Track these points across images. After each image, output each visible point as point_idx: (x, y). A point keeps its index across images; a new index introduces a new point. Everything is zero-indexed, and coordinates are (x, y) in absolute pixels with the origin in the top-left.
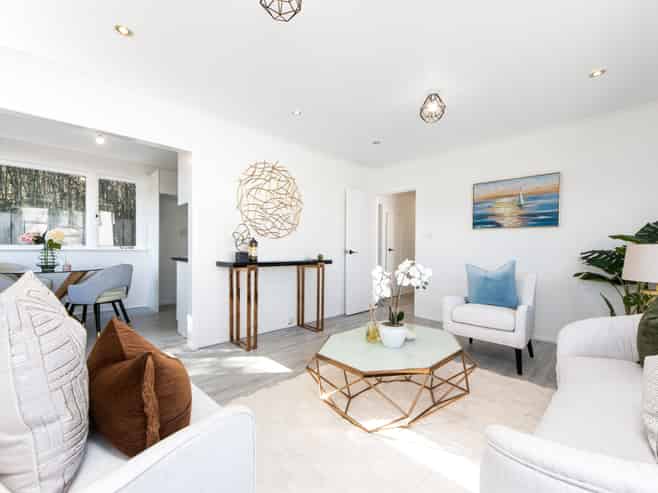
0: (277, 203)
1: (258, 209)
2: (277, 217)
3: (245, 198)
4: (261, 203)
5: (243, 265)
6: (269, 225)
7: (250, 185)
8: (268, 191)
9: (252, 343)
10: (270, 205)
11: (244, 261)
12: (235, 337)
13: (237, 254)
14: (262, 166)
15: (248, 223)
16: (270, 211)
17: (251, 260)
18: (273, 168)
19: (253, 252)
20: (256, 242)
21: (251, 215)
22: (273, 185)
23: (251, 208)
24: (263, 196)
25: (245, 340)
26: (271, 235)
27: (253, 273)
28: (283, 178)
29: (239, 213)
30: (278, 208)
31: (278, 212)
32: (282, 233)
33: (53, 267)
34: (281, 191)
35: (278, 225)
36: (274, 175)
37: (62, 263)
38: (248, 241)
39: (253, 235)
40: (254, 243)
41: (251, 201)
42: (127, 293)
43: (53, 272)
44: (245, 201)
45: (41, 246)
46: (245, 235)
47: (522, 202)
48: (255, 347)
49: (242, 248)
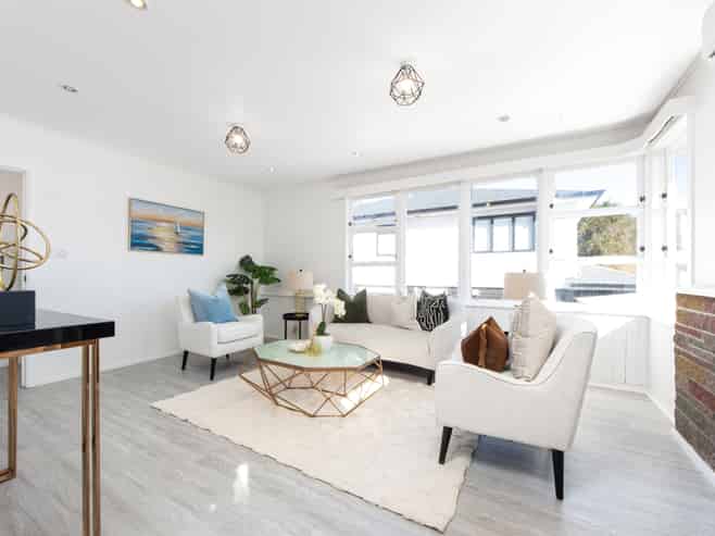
47: (179, 230)
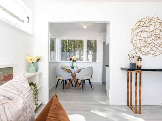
0: (154, 37)
1: (142, 42)
2: (153, 45)
3: (135, 37)
4: (144, 39)
5: (133, 70)
6: (149, 49)
7: (138, 31)
8: (148, 32)
9: (138, 110)
10: (149, 39)
11: (134, 68)
12: (130, 104)
13: (130, 64)
14: (144, 20)
15: (136, 50)
16: (149, 42)
17: (138, 67)
18: (151, 19)
19: (139, 63)
20: (141, 59)
21: (138, 45)
22: (152, 28)
23: (138, 41)
24: (145, 35)
25: (135, 107)
26: (150, 55)
27: (138, 74)
28: (157, 24)
29: (132, 45)
30: (154, 40)
31: (155, 42)
32: (157, 53)
33: (74, 67)
34: (157, 31)
35: (154, 49)
36: (151, 23)
37: (76, 66)
38: (136, 58)
39: (139, 54)
40: (139, 59)
41: (138, 38)
42: (91, 77)
43: (74, 69)
44: (135, 39)
45: (71, 61)
46: (134, 55)
48: (140, 113)
49: (133, 61)
